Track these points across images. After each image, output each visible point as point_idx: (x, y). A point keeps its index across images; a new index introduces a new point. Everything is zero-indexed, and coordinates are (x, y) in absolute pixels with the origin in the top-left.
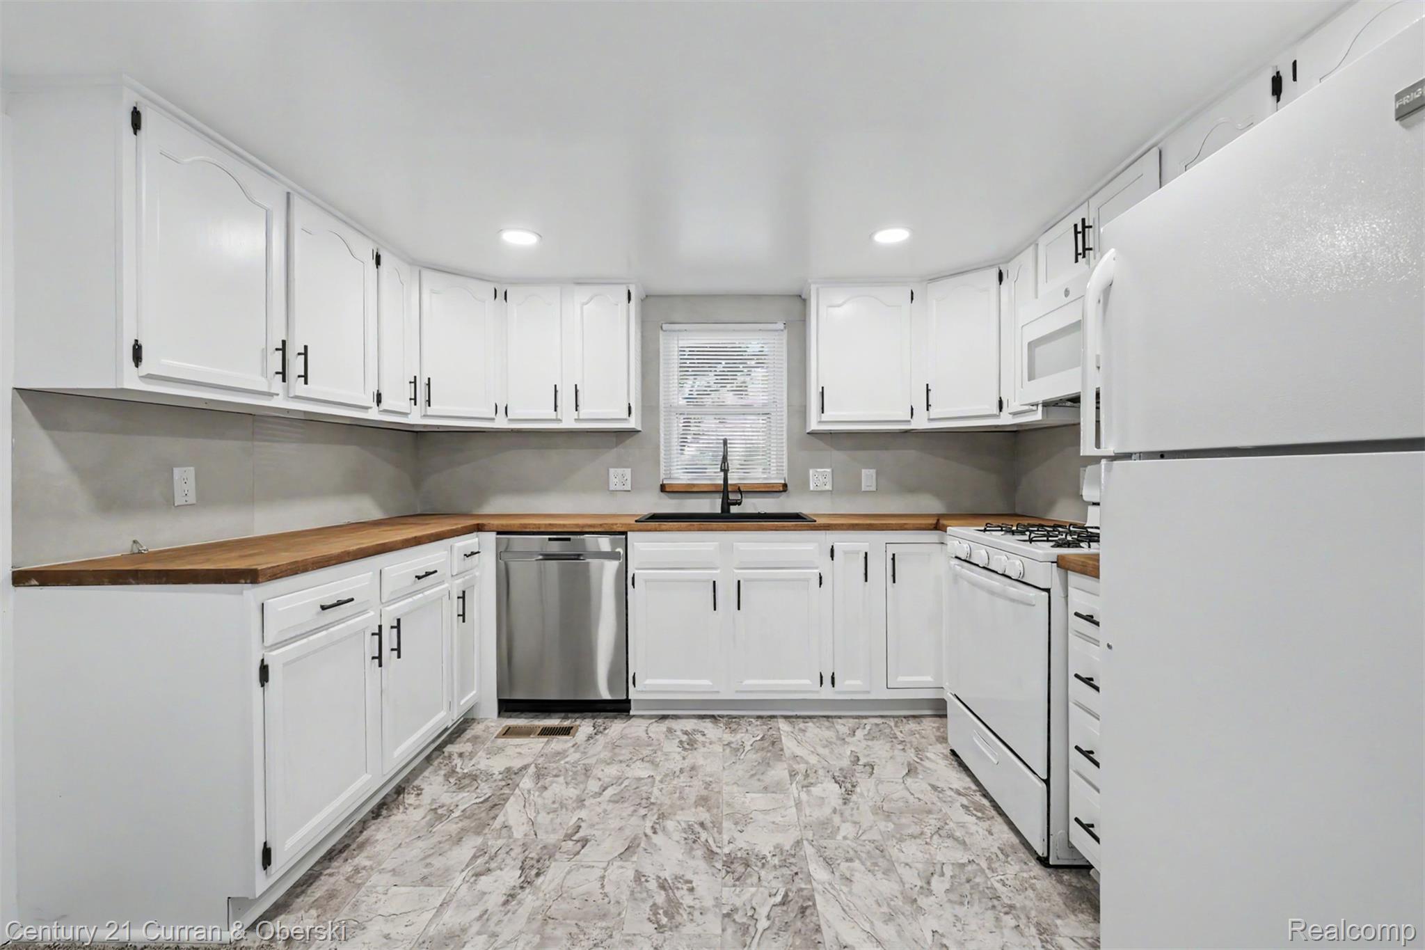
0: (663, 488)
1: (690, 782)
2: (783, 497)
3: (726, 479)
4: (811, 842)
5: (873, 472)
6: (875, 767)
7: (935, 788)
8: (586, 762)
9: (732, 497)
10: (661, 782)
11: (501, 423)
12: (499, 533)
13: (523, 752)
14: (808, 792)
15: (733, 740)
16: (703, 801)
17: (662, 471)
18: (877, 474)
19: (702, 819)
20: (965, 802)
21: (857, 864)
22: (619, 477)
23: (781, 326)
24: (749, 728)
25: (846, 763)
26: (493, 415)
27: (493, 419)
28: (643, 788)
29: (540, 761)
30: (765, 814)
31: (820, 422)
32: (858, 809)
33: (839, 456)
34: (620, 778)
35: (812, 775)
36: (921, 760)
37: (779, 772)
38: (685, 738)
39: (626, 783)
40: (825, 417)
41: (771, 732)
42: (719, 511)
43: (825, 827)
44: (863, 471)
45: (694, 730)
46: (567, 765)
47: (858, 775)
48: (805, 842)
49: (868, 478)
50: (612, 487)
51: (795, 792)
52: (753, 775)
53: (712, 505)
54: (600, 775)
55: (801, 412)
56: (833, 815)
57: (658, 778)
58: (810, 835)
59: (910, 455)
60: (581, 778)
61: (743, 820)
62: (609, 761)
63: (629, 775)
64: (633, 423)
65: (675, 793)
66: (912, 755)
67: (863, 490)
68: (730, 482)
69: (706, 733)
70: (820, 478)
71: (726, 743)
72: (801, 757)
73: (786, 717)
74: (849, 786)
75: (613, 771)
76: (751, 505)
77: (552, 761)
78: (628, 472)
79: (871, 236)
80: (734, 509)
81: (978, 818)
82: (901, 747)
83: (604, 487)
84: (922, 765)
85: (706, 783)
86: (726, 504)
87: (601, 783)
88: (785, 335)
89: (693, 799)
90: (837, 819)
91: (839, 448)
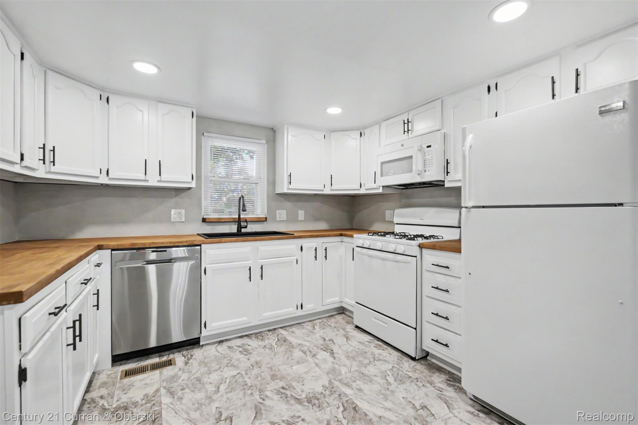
0: (204, 220)
1: (261, 370)
2: (265, 224)
3: (239, 215)
4: (334, 379)
5: (303, 212)
6: (333, 340)
7: (360, 343)
8: (195, 376)
9: (242, 224)
10: (246, 374)
11: (103, 180)
12: (114, 250)
13: (147, 383)
14: (316, 358)
15: (266, 344)
16: (274, 377)
17: (203, 211)
18: (305, 213)
19: (281, 386)
20: (374, 345)
21: (358, 382)
22: (177, 214)
23: (264, 142)
24: (268, 337)
25: (321, 342)
26: (98, 175)
27: (98, 177)
28: (239, 380)
29: (165, 384)
30: (307, 374)
31: (289, 189)
32: (341, 359)
33: (289, 205)
34: (223, 379)
35: (312, 350)
36: (348, 333)
37: (297, 354)
38: (241, 349)
39: (228, 381)
40: (291, 187)
41: (280, 336)
42: (236, 231)
43: (333, 371)
44: (299, 211)
45: (242, 344)
46: (184, 382)
47: (330, 345)
48: (333, 380)
49: (301, 214)
50: (172, 220)
51: (311, 360)
52: (288, 358)
53: (233, 229)
54: (209, 381)
55: (272, 182)
56: (334, 365)
57: (243, 373)
58: (331, 376)
60: (199, 386)
61: (300, 379)
62: (209, 372)
63: (226, 376)
64: (193, 185)
65: (258, 377)
66: (343, 332)
67: (299, 219)
68: (241, 217)
69: (249, 344)
70: (282, 214)
71: (263, 346)
72: (302, 344)
73: (281, 328)
74: (330, 351)
75: (215, 377)
76: (251, 228)
77: (173, 382)
78: (183, 210)
79: (326, 109)
80: (243, 230)
81: (383, 350)
82: (336, 329)
84: (349, 335)
85: (269, 368)
86: (240, 228)
87: (213, 385)
88: (266, 145)
89: (269, 378)
90: (336, 366)
91: (289, 201)
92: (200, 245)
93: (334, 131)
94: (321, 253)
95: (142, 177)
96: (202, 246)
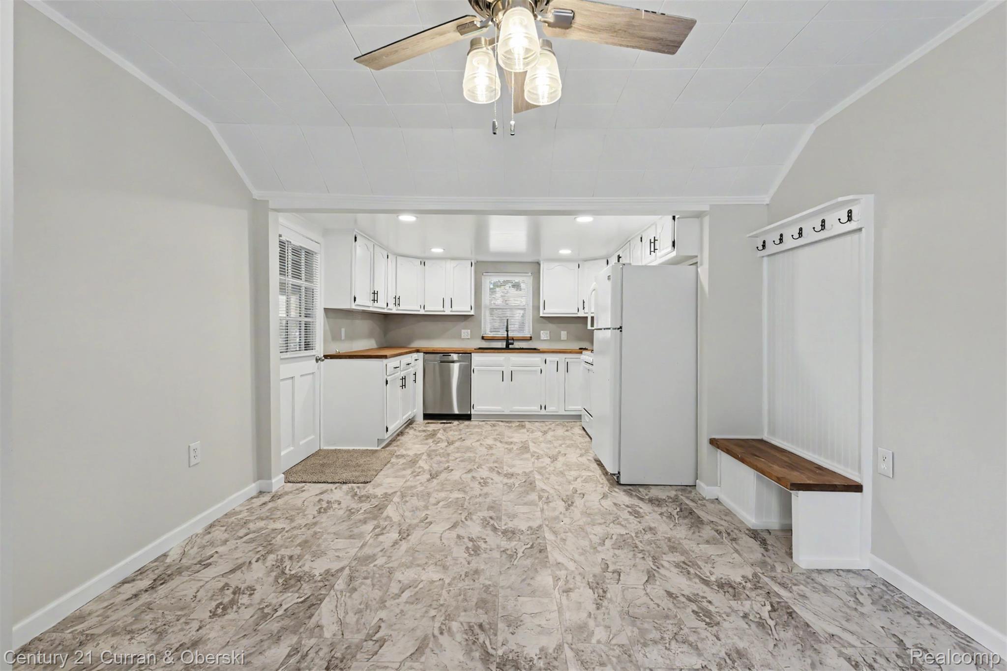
0: (483, 338)
2: (530, 342)
3: (507, 335)
5: (565, 332)
8: (459, 428)
9: (510, 341)
11: (422, 312)
12: (424, 353)
13: (435, 428)
17: (482, 331)
18: (567, 333)
22: (466, 333)
23: (530, 274)
24: (514, 423)
26: (419, 309)
27: (419, 311)
29: (444, 428)
31: (544, 313)
33: (551, 326)
36: (571, 429)
38: (492, 425)
40: (545, 311)
41: (522, 424)
42: (505, 347)
44: (562, 332)
46: (453, 429)
49: (564, 334)
50: (463, 337)
53: (502, 345)
55: (537, 308)
59: (580, 326)
60: (459, 431)
64: (472, 313)
66: (568, 427)
67: (562, 339)
68: (509, 336)
70: (544, 335)
71: (506, 426)
72: (532, 428)
76: (517, 345)
77: (447, 428)
78: (469, 331)
80: (511, 346)
82: (565, 425)
83: (459, 337)
86: (508, 344)
88: (532, 278)
91: (552, 323)
92: (471, 353)
93: (586, 260)
94: (562, 367)
95: (441, 308)
96: (472, 354)
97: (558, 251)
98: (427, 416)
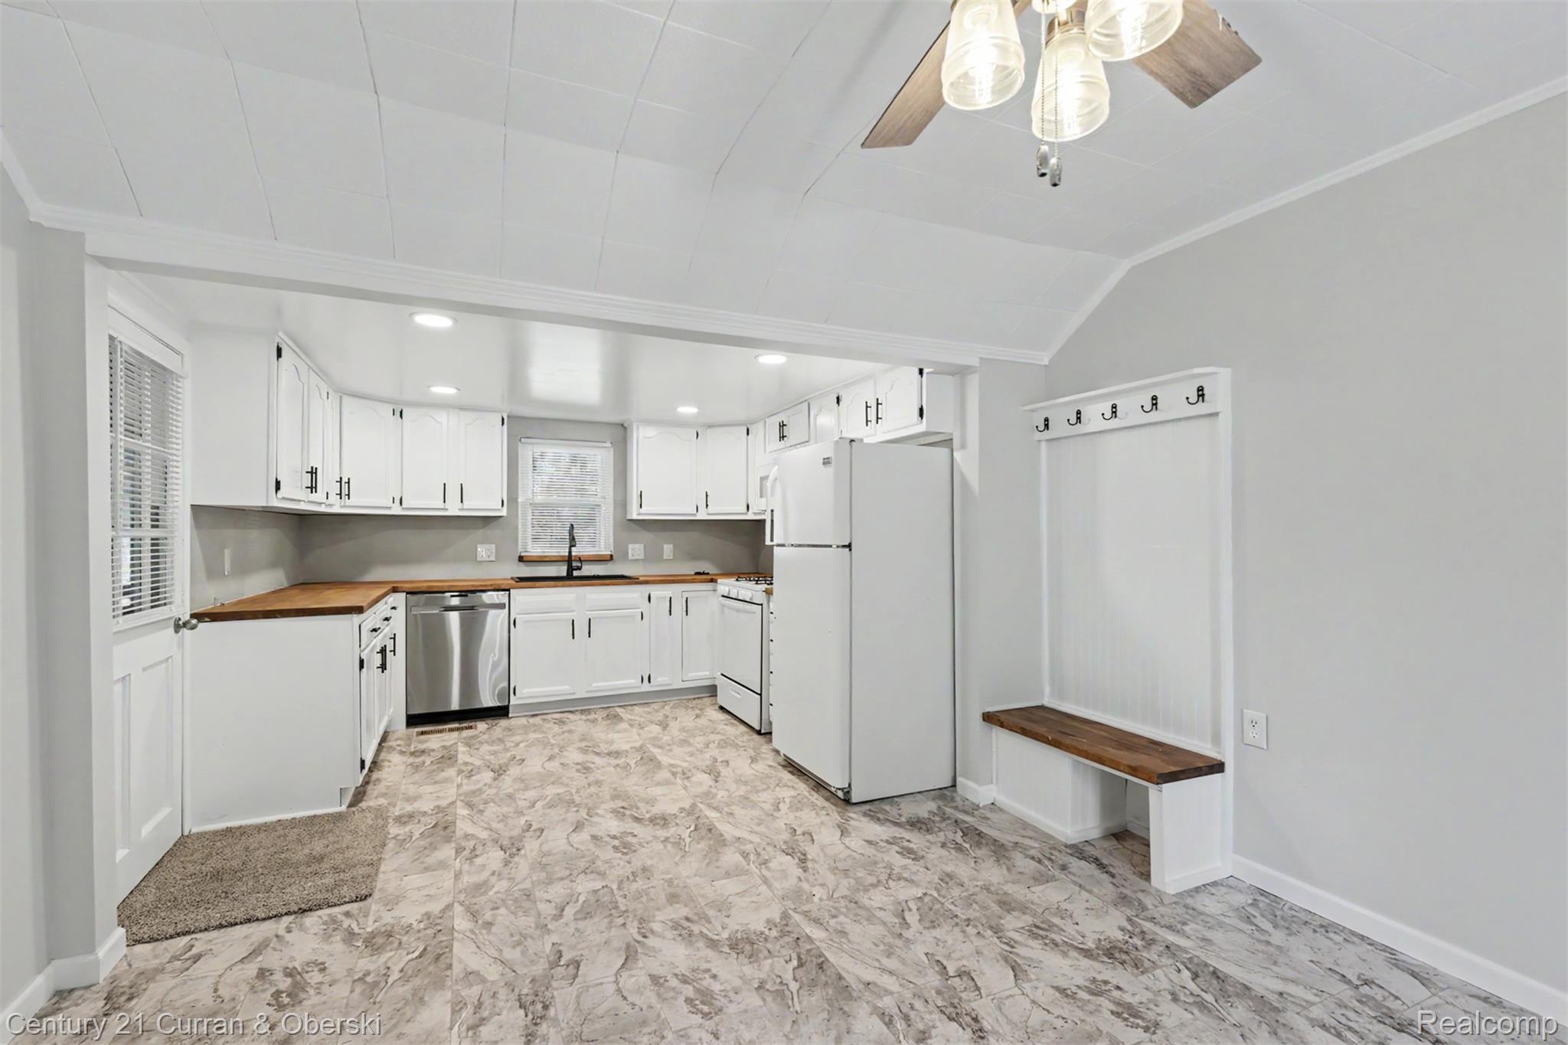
0: (521, 559)
2: (610, 564)
3: (570, 552)
5: (671, 546)
9: (574, 564)
11: (396, 511)
12: (408, 593)
17: (520, 547)
18: (676, 547)
22: (483, 551)
23: (608, 445)
26: (390, 504)
27: (390, 508)
31: (639, 514)
33: (647, 536)
40: (642, 511)
42: (565, 575)
44: (665, 546)
49: (668, 550)
50: (479, 558)
53: (562, 571)
55: (622, 504)
59: (694, 535)
64: (505, 512)
67: (665, 558)
68: (573, 554)
70: (636, 550)
76: (588, 570)
78: (493, 546)
80: (575, 573)
83: (472, 558)
86: (570, 569)
88: (612, 450)
91: (649, 531)
92: (509, 590)
93: (711, 426)
94: (680, 606)
95: (440, 503)
96: (511, 590)
97: (676, 409)
98: (413, 720)
